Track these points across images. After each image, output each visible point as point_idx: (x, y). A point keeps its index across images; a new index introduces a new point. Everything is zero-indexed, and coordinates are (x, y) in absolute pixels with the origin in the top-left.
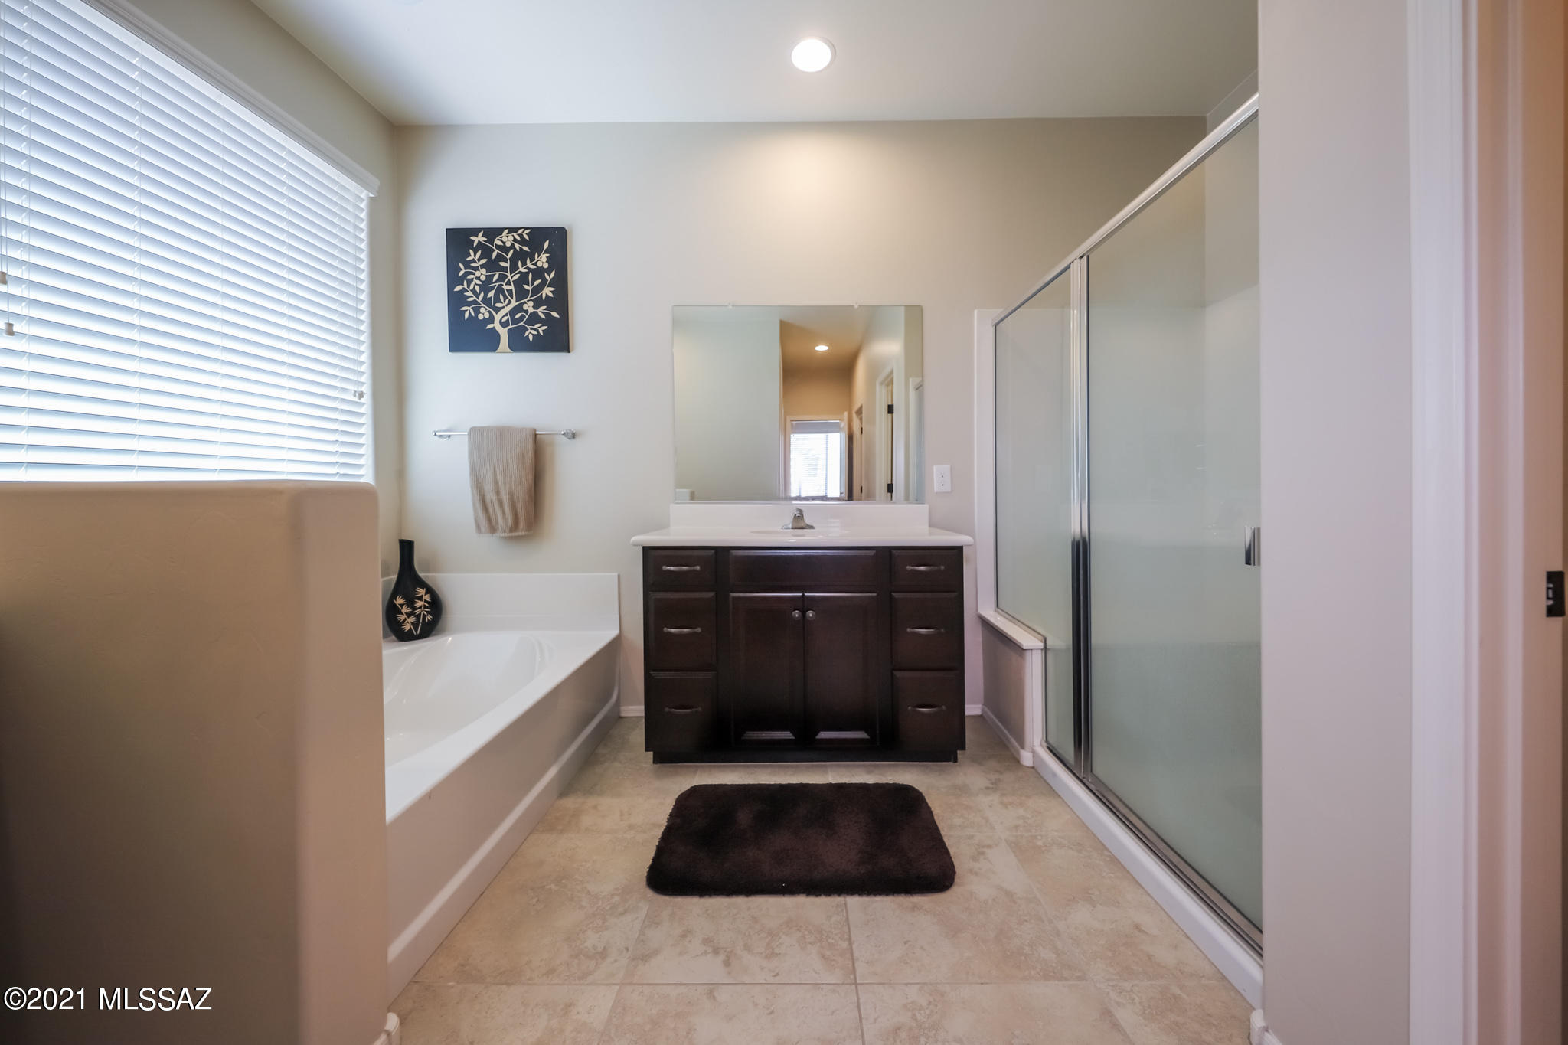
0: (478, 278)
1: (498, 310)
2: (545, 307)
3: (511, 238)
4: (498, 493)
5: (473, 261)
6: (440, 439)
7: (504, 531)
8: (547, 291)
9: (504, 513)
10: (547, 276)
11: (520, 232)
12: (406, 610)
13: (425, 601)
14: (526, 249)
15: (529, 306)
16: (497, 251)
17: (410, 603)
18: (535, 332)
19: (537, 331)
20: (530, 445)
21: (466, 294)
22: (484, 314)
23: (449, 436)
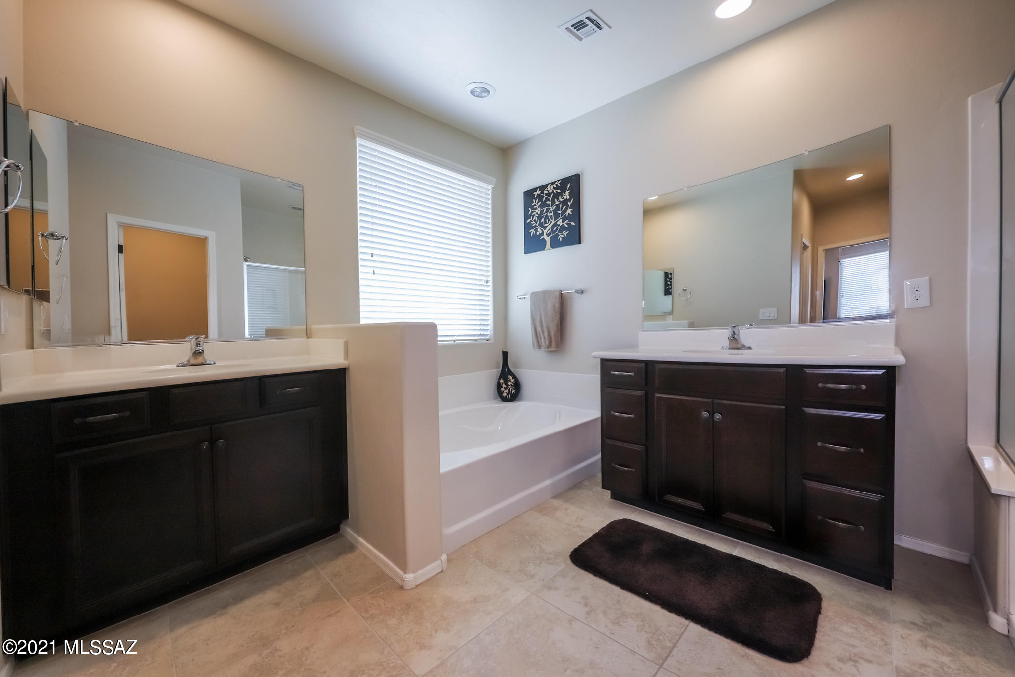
0: (537, 213)
1: (545, 228)
2: (567, 221)
3: (552, 188)
4: (542, 327)
5: (535, 205)
6: (520, 300)
7: (544, 348)
8: (569, 211)
9: (544, 338)
10: (569, 203)
11: (556, 183)
12: (504, 386)
13: (512, 383)
14: (559, 191)
15: (560, 223)
16: (545, 197)
17: (506, 383)
18: (562, 236)
19: (564, 234)
20: (558, 299)
21: (532, 223)
22: (539, 231)
23: (525, 298)
